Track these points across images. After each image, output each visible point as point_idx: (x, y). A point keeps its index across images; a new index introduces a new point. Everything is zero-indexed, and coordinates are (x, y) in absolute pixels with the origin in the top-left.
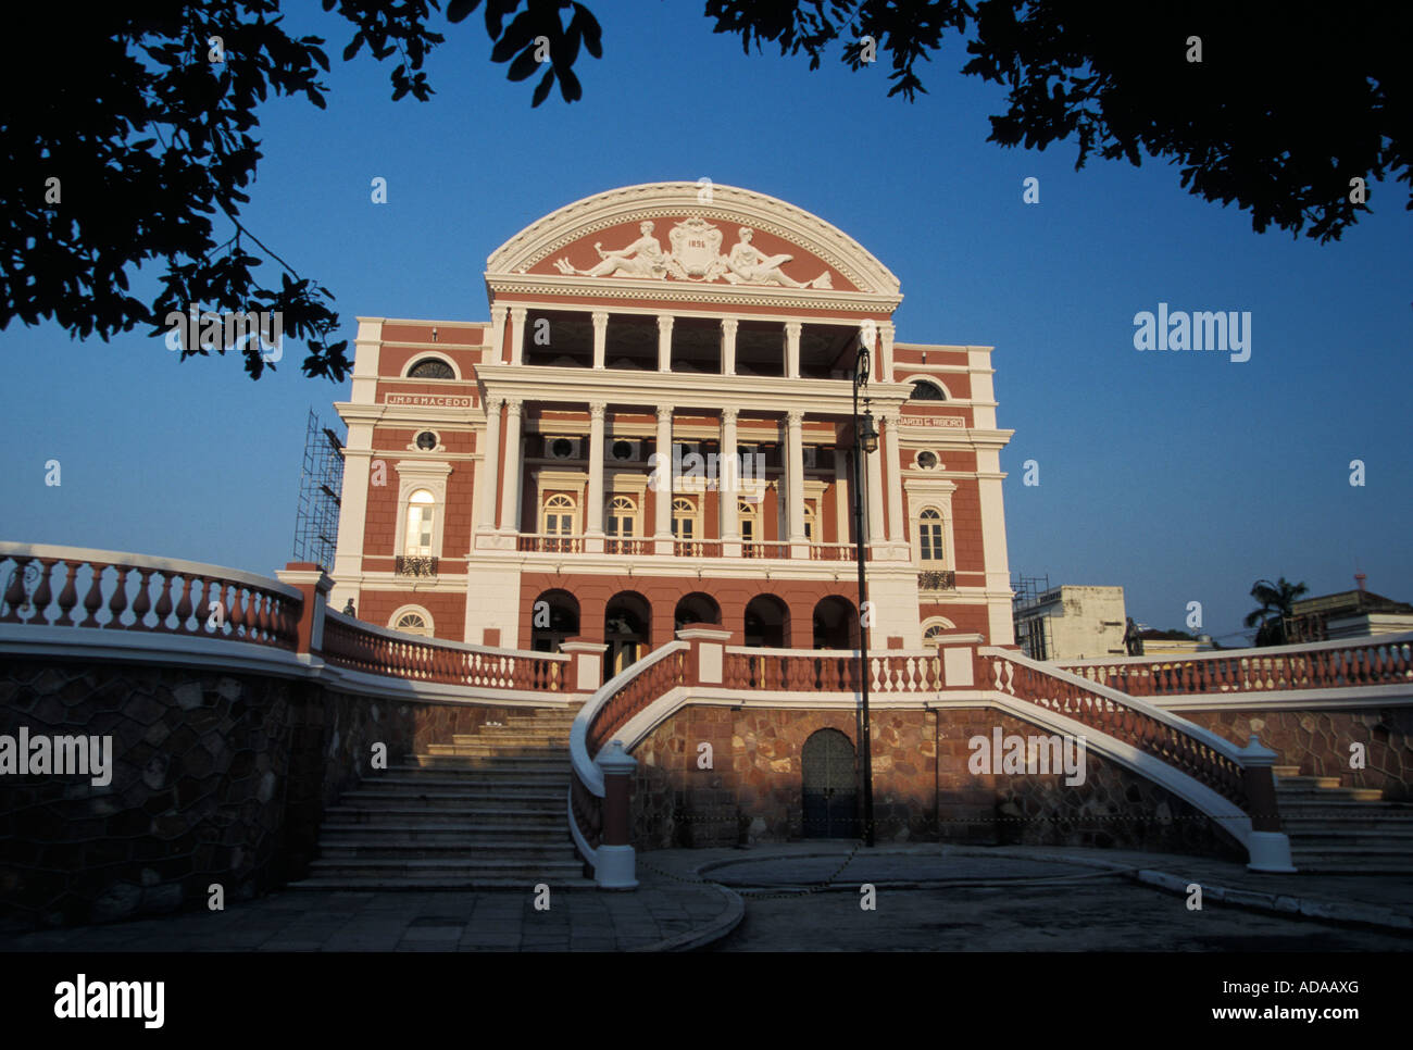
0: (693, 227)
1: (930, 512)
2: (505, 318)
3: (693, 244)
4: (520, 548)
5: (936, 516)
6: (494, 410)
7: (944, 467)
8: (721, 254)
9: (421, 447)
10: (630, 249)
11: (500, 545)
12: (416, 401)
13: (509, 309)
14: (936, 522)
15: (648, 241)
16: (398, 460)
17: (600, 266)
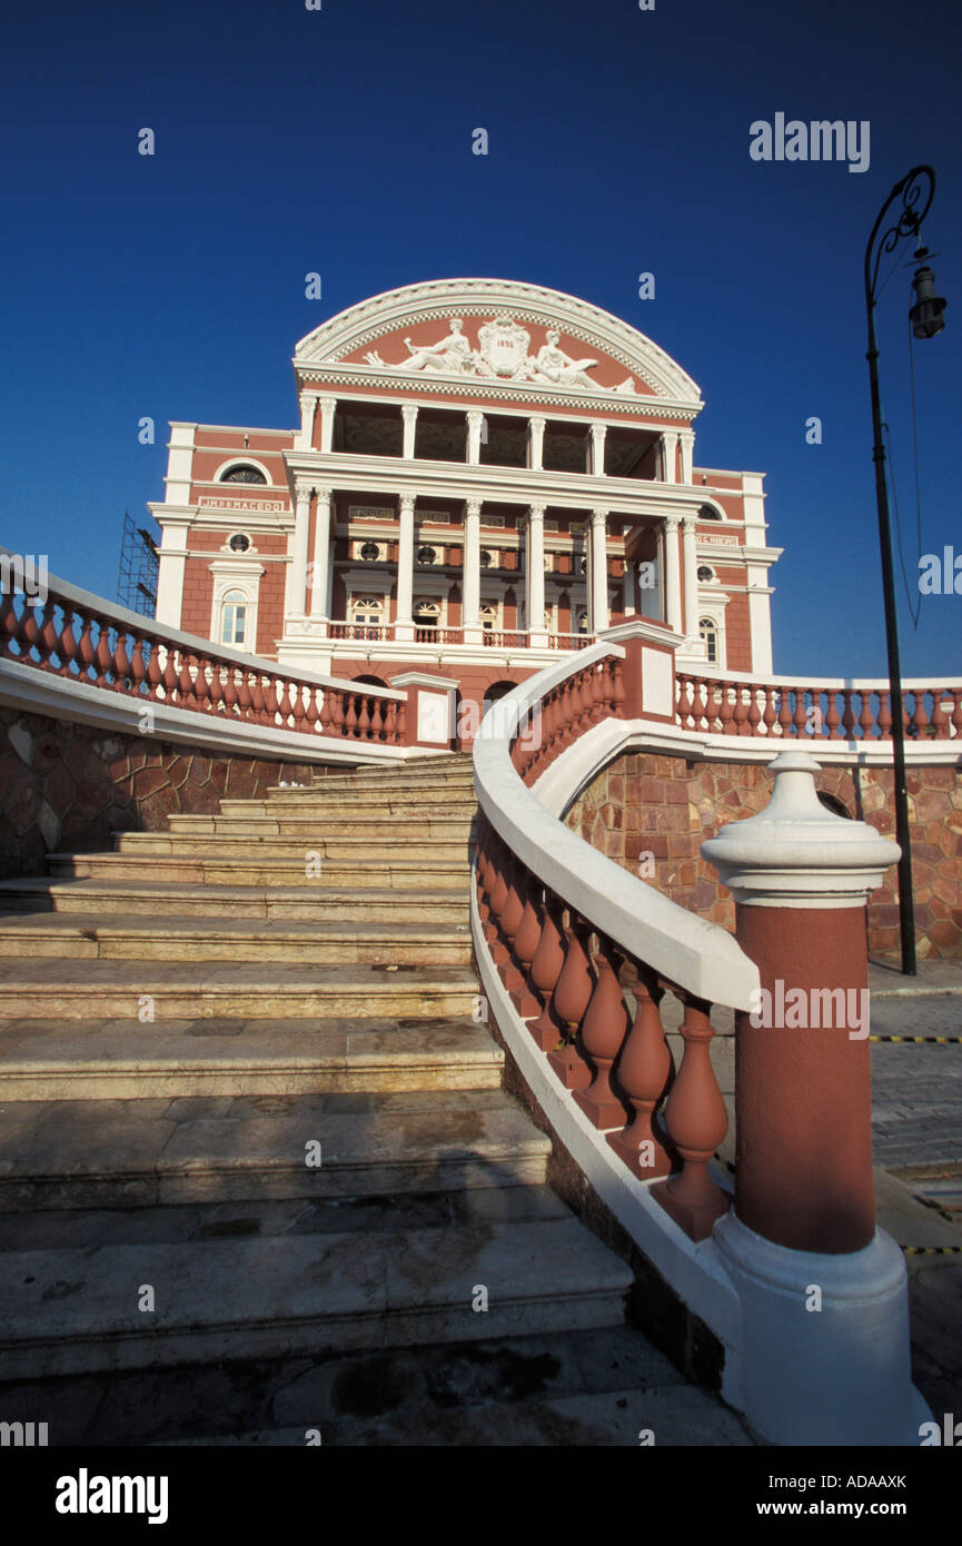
0: (501, 328)
1: (706, 621)
2: (314, 407)
3: (501, 343)
4: (331, 636)
5: (710, 625)
6: (303, 499)
7: (718, 581)
8: (529, 355)
9: (234, 549)
10: (440, 346)
11: (310, 632)
12: (229, 504)
13: (318, 399)
14: (711, 631)
15: (457, 338)
16: (211, 561)
17: (410, 360)
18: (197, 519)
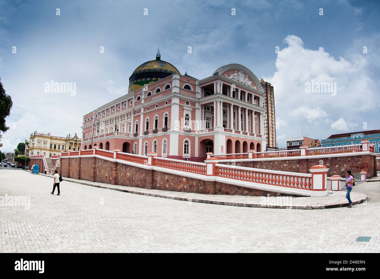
0: (241, 73)
3: (241, 76)
4: (224, 131)
8: (244, 79)
9: (187, 104)
10: (233, 75)
11: (221, 129)
12: (186, 94)
13: (220, 82)
16: (183, 107)
17: (230, 77)
18: (183, 97)
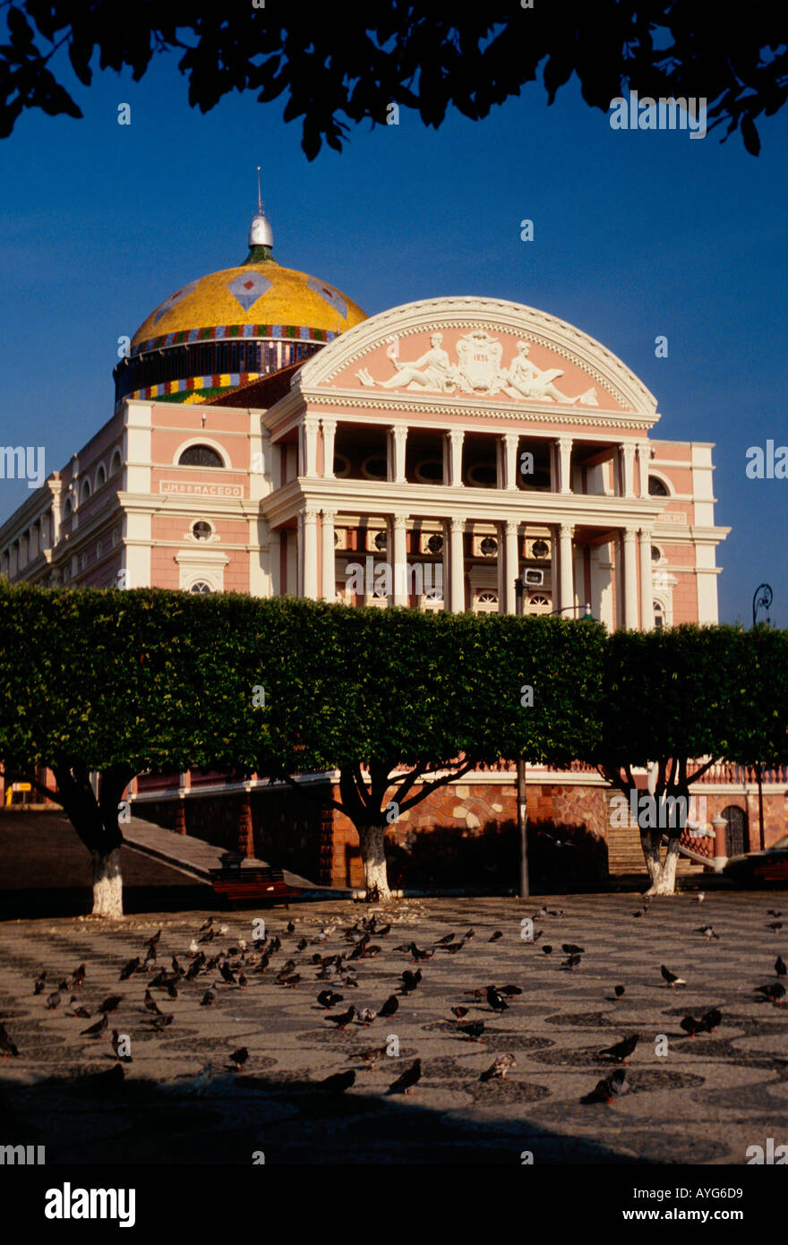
0: (477, 341)
2: (317, 430)
3: (478, 357)
6: (313, 519)
7: (665, 560)
8: (501, 367)
9: (197, 537)
10: (421, 361)
12: (189, 488)
13: (320, 420)
14: (658, 613)
15: (438, 354)
16: (177, 549)
17: (396, 377)
18: (160, 506)
